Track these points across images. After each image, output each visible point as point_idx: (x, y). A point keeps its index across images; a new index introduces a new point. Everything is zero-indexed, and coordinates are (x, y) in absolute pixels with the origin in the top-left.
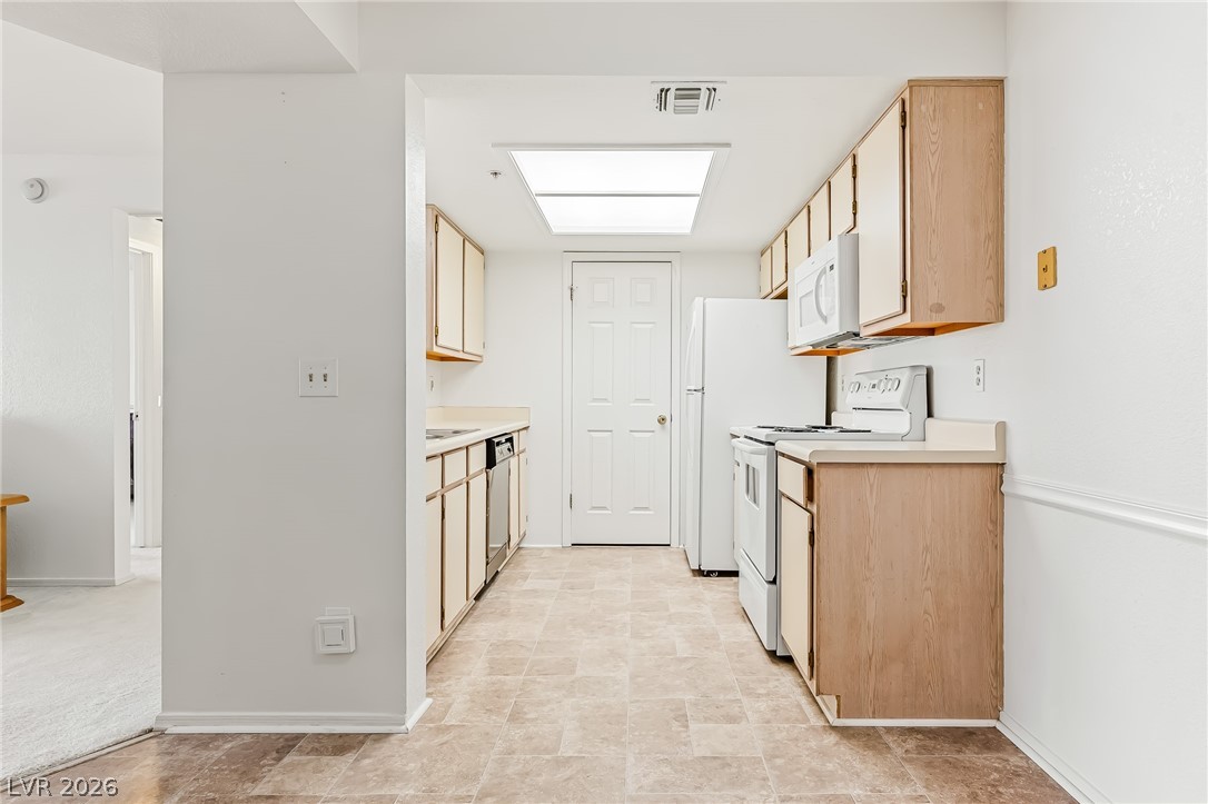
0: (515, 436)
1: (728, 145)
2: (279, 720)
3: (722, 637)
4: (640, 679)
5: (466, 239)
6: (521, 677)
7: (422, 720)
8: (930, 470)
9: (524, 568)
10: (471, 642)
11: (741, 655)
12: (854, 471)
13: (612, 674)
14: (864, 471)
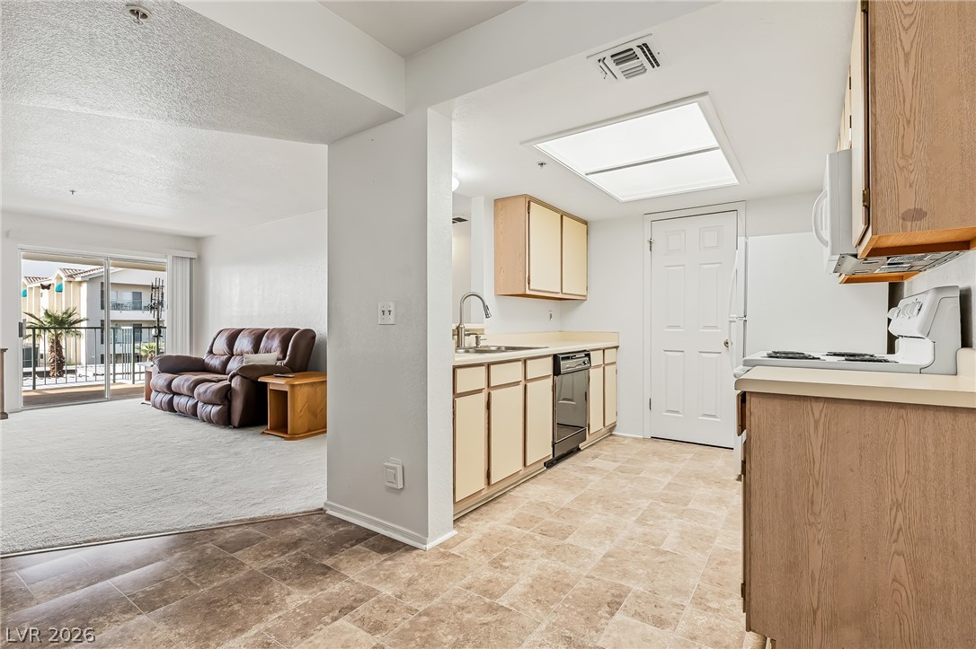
0: (591, 353)
1: (705, 94)
2: (371, 521)
3: (718, 541)
4: (611, 559)
5: (563, 214)
6: (527, 532)
7: (441, 545)
8: (903, 412)
9: (601, 450)
10: (518, 497)
11: (722, 563)
12: (794, 403)
13: (592, 549)
14: (808, 404)
